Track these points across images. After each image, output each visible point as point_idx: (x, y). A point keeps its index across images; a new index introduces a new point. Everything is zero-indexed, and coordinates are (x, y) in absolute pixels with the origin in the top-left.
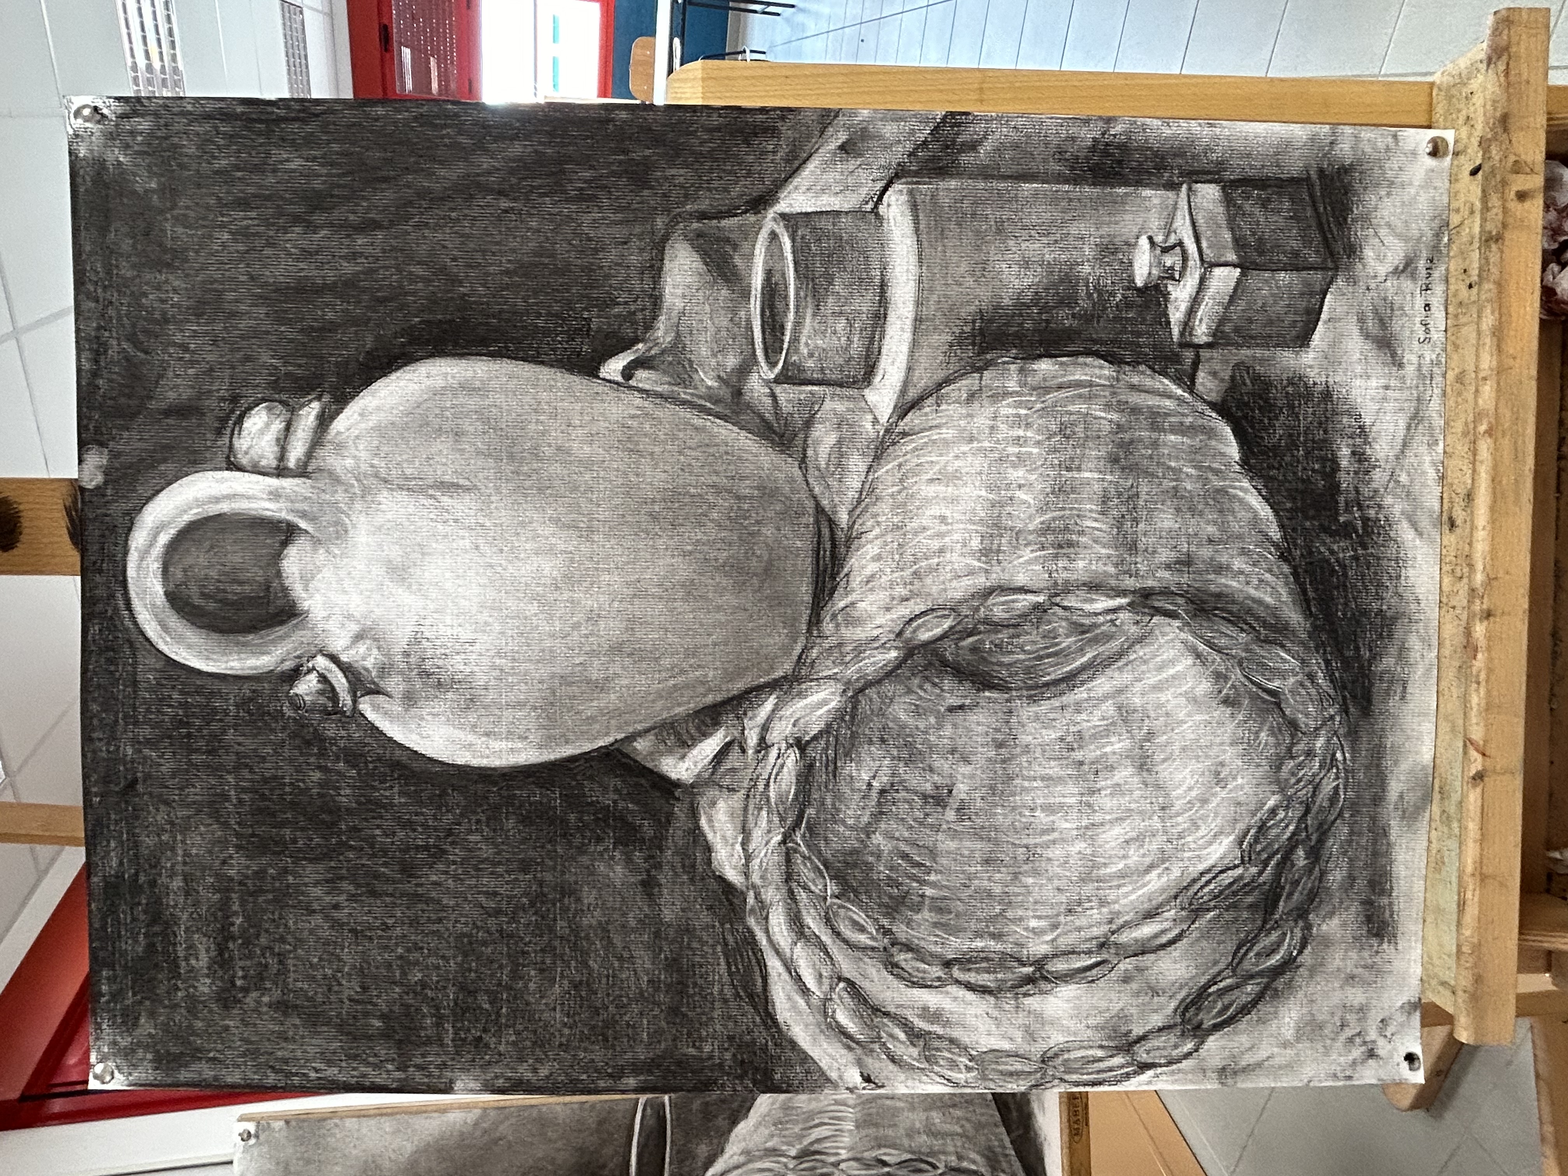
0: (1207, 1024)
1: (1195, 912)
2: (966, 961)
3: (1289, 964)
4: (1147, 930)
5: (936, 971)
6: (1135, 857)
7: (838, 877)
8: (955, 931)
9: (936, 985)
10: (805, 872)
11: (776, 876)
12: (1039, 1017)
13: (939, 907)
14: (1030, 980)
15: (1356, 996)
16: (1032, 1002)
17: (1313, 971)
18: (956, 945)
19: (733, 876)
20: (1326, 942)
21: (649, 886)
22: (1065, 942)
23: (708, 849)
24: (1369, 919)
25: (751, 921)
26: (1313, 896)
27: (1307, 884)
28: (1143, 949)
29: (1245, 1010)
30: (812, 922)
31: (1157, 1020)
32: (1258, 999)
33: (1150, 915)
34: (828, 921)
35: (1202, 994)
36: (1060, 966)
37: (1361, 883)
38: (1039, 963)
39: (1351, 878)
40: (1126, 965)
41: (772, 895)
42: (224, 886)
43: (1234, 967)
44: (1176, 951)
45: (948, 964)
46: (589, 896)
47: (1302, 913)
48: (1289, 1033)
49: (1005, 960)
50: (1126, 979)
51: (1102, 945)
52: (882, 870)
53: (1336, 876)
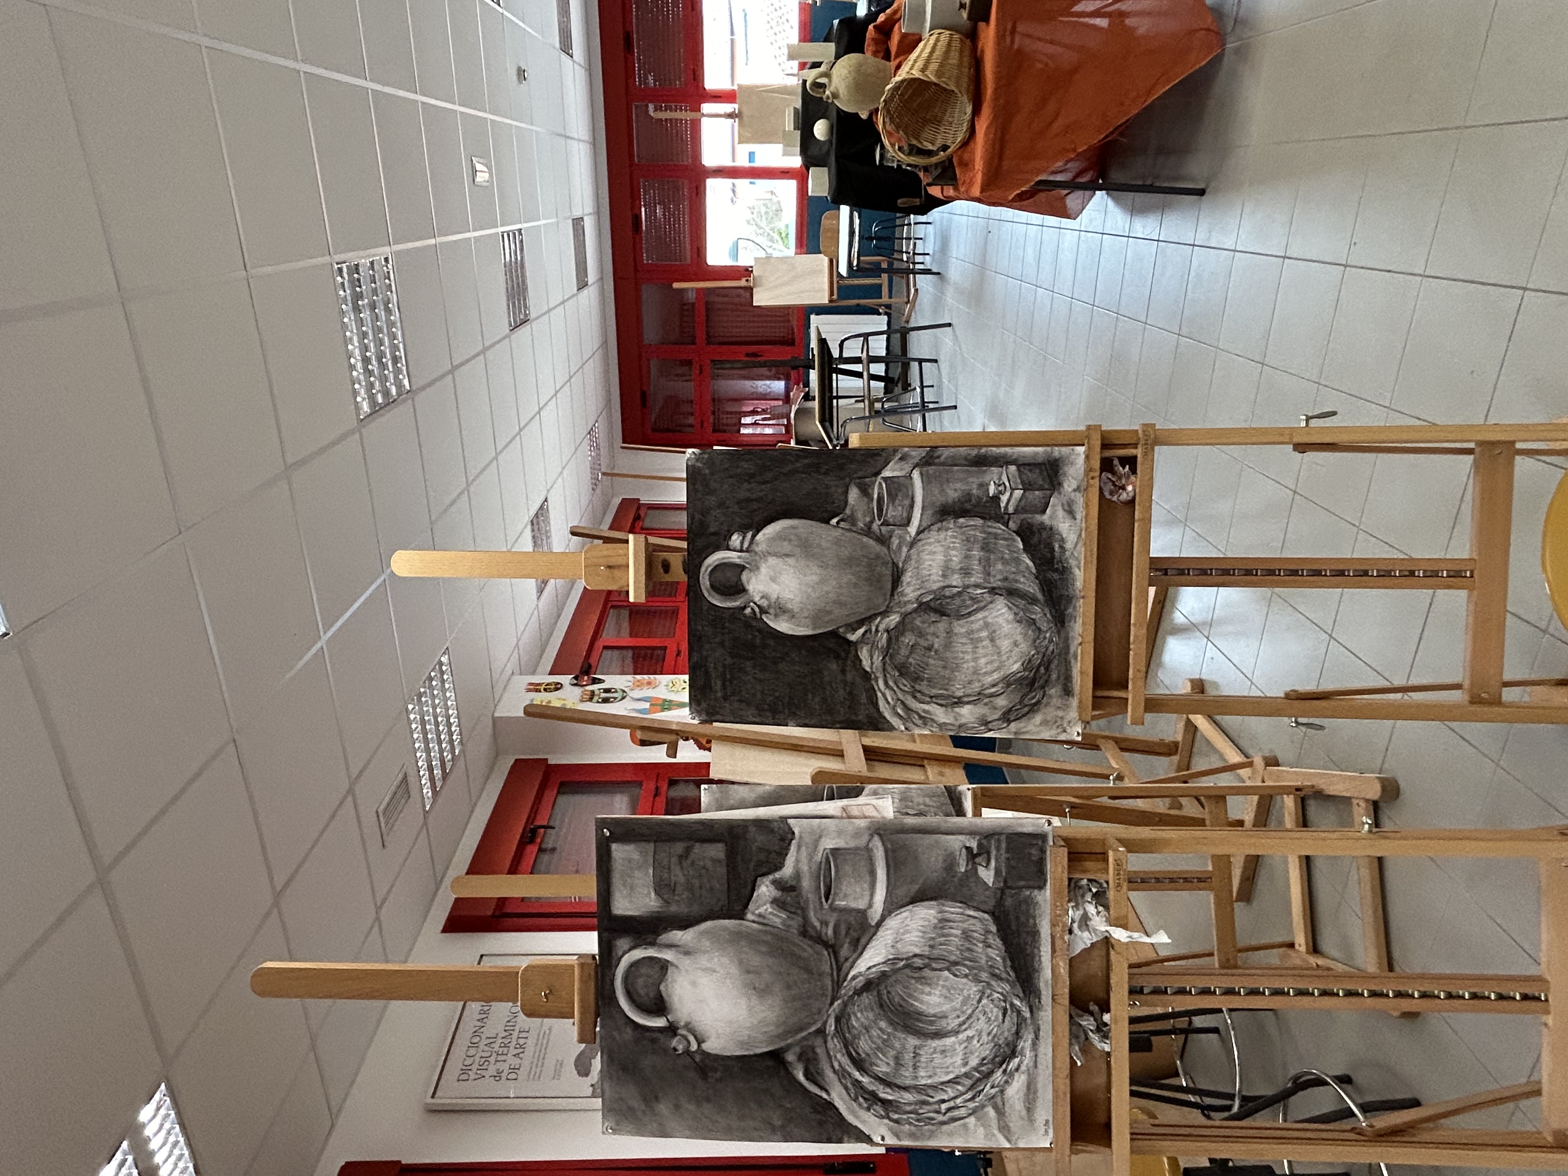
0: (1012, 718)
1: (1009, 685)
2: (937, 696)
3: (1039, 702)
4: (993, 690)
5: (928, 699)
6: (989, 668)
7: (899, 671)
8: (934, 687)
9: (928, 703)
10: (889, 669)
11: (881, 669)
12: (958, 713)
13: (929, 680)
14: (956, 703)
15: (1060, 713)
16: (957, 710)
17: (1046, 706)
18: (934, 692)
19: (868, 669)
20: (1051, 697)
21: (843, 671)
22: (969, 691)
23: (861, 661)
24: (1065, 690)
25: (873, 682)
26: (1047, 681)
27: (1046, 677)
28: (992, 695)
29: (1024, 716)
30: (891, 683)
31: (996, 717)
32: (1028, 713)
33: (994, 686)
34: (895, 683)
35: (1010, 710)
36: (966, 699)
37: (1062, 678)
38: (959, 698)
39: (1059, 677)
40: (986, 700)
41: (879, 675)
42: (724, 666)
43: (1020, 702)
44: (1003, 696)
45: (931, 697)
46: (826, 673)
47: (1043, 687)
48: (1038, 723)
49: (949, 696)
50: (986, 704)
51: (979, 694)
52: (912, 669)
53: (1054, 676)
